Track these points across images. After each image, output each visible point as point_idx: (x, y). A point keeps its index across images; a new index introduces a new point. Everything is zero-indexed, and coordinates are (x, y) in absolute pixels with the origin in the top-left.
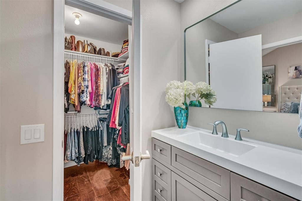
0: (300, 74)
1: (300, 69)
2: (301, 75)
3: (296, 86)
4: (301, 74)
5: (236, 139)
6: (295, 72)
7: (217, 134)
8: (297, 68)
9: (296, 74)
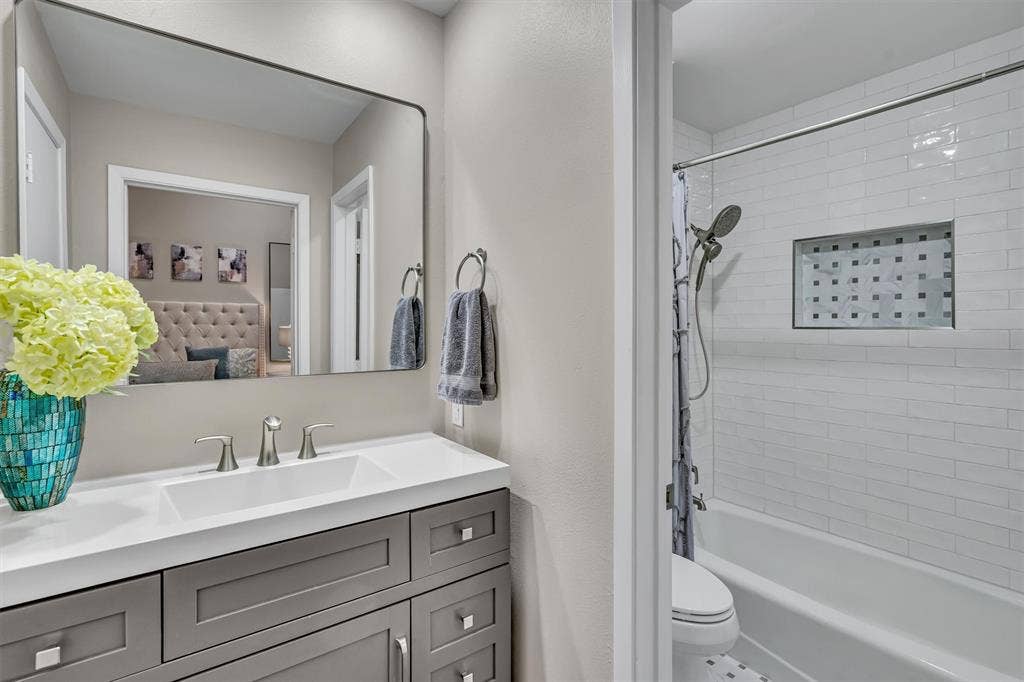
0: (148, 266)
1: (149, 253)
2: (151, 272)
3: (163, 303)
4: (152, 269)
5: (301, 457)
6: (136, 258)
7: (236, 467)
8: (143, 248)
9: (138, 265)
